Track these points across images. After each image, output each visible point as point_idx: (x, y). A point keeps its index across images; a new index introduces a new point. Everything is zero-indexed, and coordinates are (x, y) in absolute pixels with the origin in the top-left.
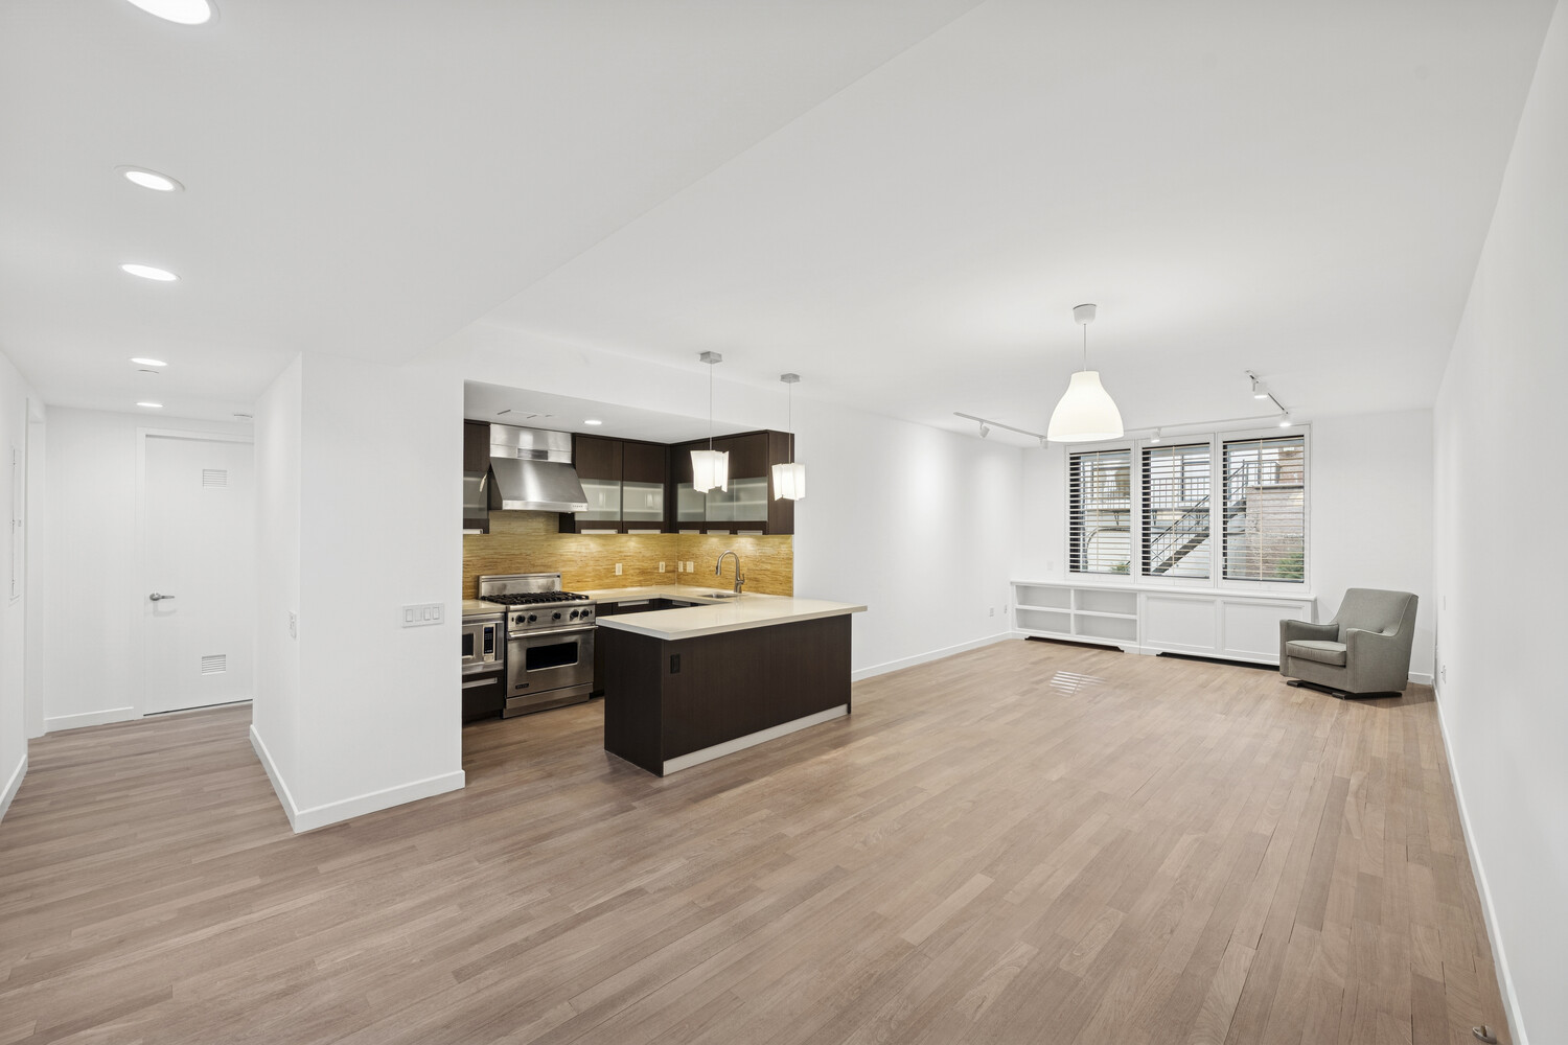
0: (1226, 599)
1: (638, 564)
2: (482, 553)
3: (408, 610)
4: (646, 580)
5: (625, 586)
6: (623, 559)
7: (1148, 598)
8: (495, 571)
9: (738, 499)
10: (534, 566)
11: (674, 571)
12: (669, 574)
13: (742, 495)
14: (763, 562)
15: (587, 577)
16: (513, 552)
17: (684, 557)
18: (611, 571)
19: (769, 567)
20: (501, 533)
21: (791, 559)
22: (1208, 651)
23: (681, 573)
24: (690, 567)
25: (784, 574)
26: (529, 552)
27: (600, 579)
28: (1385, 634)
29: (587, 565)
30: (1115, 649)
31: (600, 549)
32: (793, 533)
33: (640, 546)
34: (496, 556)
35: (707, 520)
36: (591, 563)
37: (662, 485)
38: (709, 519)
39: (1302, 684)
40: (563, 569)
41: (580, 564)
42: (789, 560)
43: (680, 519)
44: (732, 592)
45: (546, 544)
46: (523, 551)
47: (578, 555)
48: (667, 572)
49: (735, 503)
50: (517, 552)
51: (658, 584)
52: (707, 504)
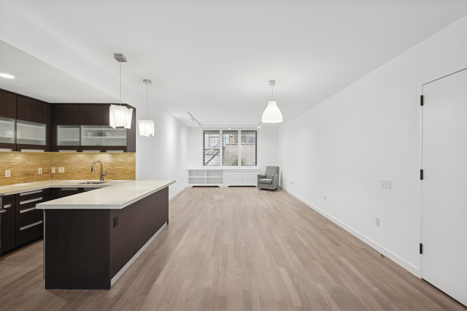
0: (243, 170)
1: (23, 170)
4: (28, 179)
5: (12, 183)
6: (11, 167)
7: (226, 172)
9: (105, 135)
11: (48, 173)
12: (44, 175)
13: (107, 133)
14: (117, 165)
17: (57, 165)
19: (121, 167)
21: (135, 163)
22: (240, 184)
23: (54, 174)
24: (62, 170)
25: (130, 170)
28: (276, 175)
30: (218, 187)
32: (135, 152)
33: (25, 159)
35: (82, 145)
37: (45, 125)
38: (83, 144)
39: (262, 189)
42: (134, 164)
43: (59, 144)
44: (98, 181)
48: (43, 173)
49: (104, 137)
51: (37, 180)
52: (82, 137)
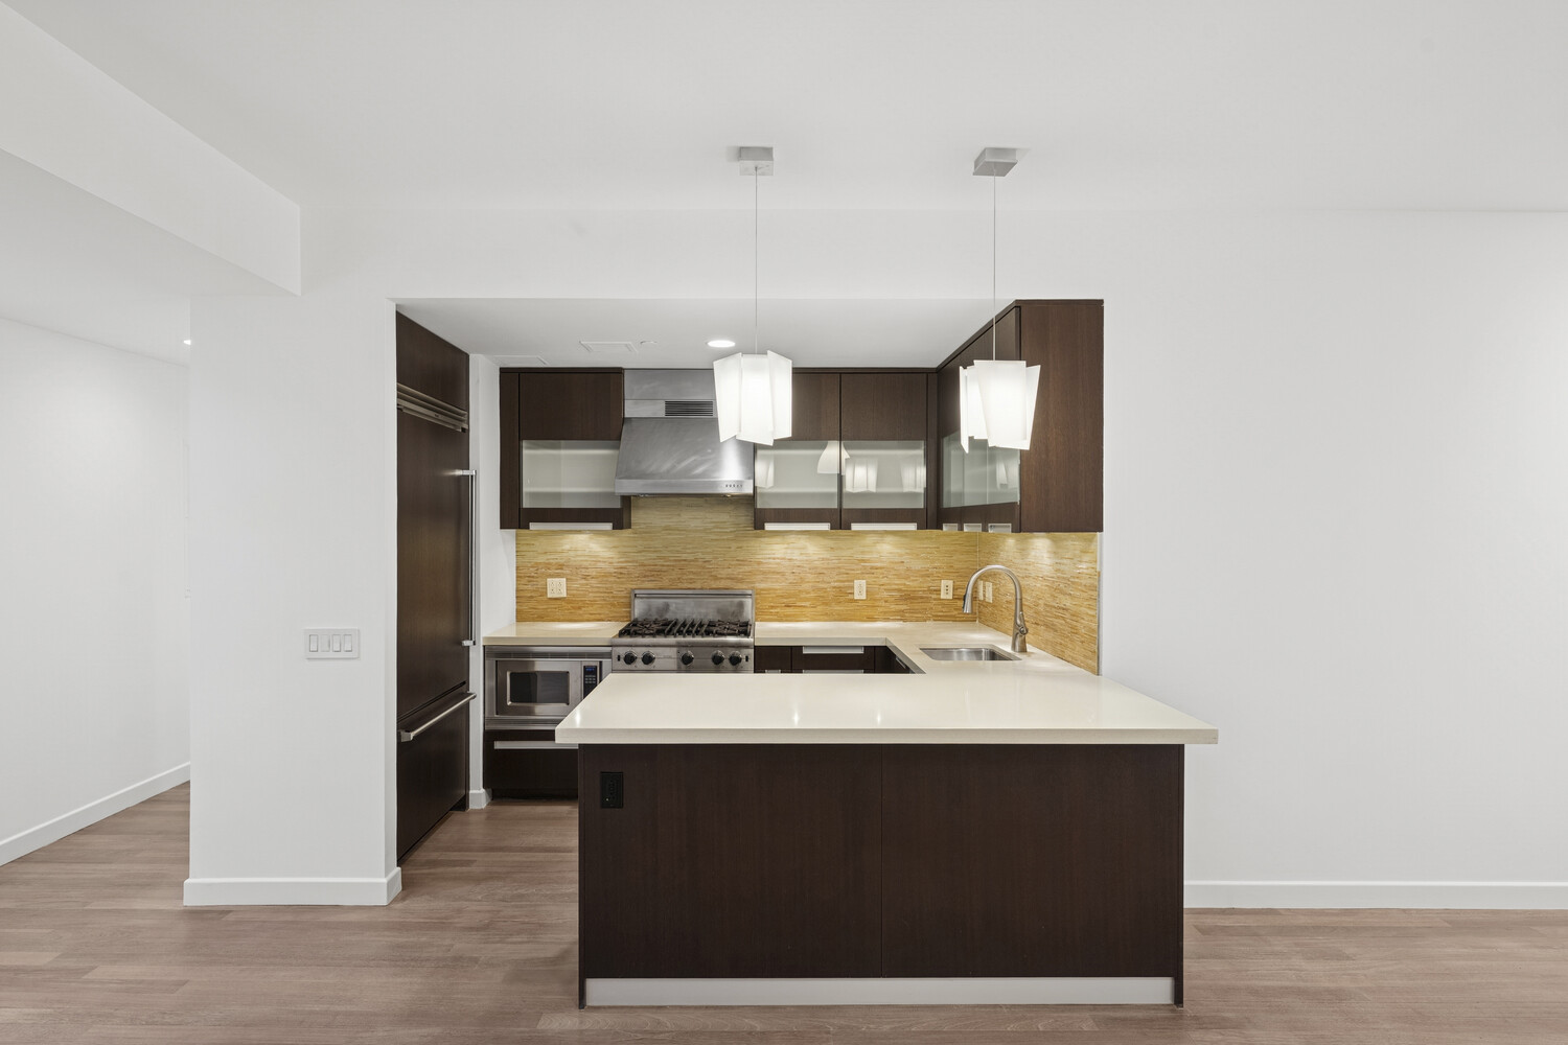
1: (897, 584)
2: (641, 558)
3: (311, 636)
5: (871, 619)
8: (660, 584)
10: (716, 578)
12: (960, 604)
15: (802, 600)
16: (684, 556)
18: (844, 593)
20: (667, 528)
23: (982, 604)
24: (989, 593)
25: (1086, 620)
26: (708, 557)
27: (826, 604)
29: (802, 580)
31: (826, 555)
34: (661, 562)
36: (810, 577)
37: (922, 443)
40: (762, 586)
41: (791, 578)
45: (734, 545)
46: (700, 555)
47: (788, 563)
48: (956, 598)
50: (691, 557)
51: (939, 618)
